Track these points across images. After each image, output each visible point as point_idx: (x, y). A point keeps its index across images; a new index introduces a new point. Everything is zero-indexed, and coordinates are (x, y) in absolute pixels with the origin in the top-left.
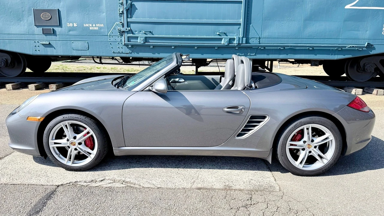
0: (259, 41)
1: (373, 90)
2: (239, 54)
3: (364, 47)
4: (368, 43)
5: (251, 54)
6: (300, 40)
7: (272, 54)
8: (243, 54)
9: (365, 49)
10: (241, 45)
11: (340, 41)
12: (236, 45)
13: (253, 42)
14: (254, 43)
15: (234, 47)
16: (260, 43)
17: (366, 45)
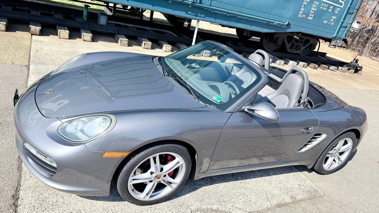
0: (211, 4)
1: (277, 60)
2: (190, 13)
3: (285, 25)
4: (288, 23)
5: (201, 16)
6: (243, 9)
7: (218, 19)
8: (194, 14)
9: (285, 27)
10: (195, 4)
11: (271, 17)
12: (190, 3)
13: (205, 2)
14: (206, 4)
15: (188, 5)
16: (210, 6)
17: (287, 23)
